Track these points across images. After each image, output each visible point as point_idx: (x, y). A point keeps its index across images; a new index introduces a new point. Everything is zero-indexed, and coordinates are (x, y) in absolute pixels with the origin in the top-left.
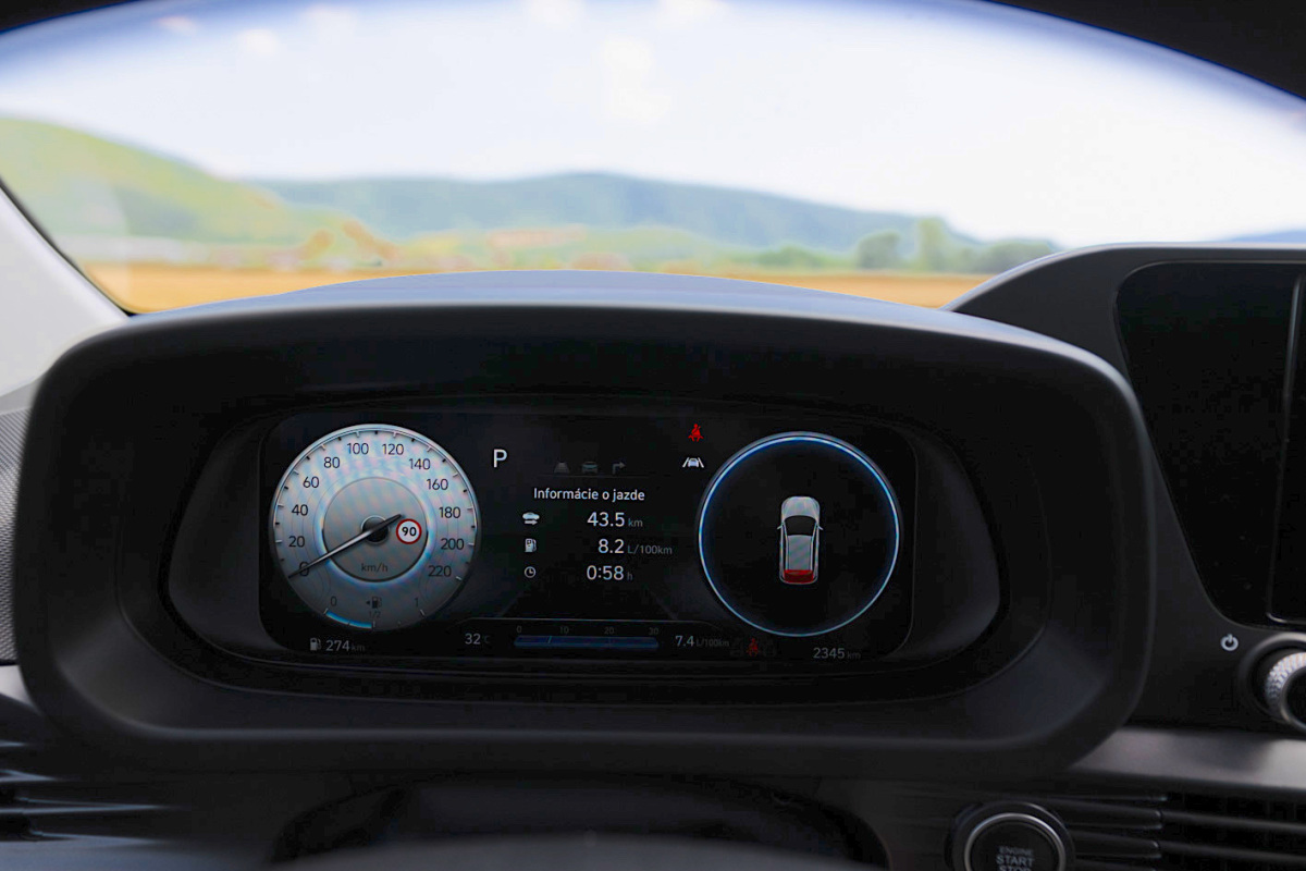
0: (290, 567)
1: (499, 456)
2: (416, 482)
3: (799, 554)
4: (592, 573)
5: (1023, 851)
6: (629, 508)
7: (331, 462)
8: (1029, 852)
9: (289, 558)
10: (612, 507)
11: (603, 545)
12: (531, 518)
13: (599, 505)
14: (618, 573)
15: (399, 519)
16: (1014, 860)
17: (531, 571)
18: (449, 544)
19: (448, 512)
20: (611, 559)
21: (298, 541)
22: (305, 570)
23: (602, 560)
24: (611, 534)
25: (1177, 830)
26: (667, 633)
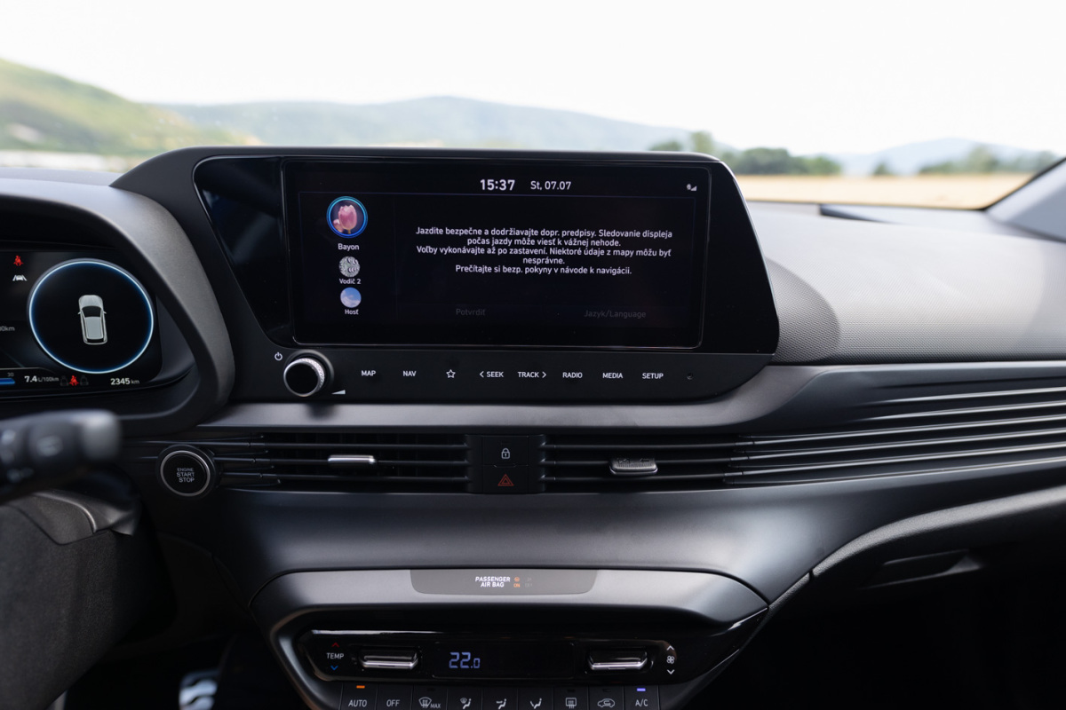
3: (94, 329)
5: (188, 469)
8: (191, 470)
16: (186, 474)
25: (274, 453)
26: (19, 376)
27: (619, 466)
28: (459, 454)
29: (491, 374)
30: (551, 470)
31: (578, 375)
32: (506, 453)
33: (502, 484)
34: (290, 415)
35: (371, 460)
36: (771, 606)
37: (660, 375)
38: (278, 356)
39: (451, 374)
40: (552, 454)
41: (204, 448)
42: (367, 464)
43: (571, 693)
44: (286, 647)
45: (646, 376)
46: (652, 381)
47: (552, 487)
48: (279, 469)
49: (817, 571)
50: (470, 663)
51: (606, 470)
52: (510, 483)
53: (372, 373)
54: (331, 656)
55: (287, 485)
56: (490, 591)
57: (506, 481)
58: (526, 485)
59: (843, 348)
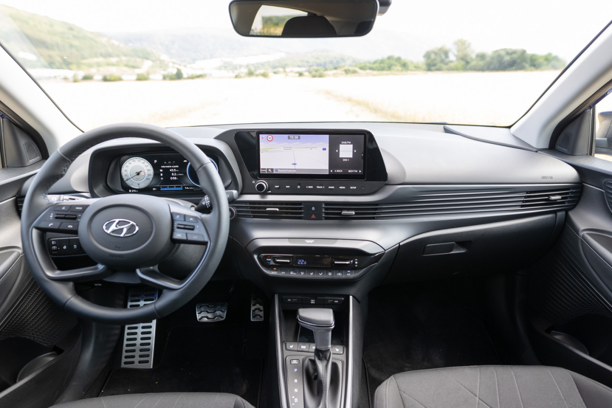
0: (125, 179)
1: (155, 161)
2: (143, 166)
4: (171, 178)
6: (176, 168)
7: (130, 163)
9: (125, 178)
10: (173, 168)
11: (173, 174)
12: (161, 170)
13: (172, 168)
14: (175, 178)
15: (141, 171)
17: (162, 179)
18: (149, 175)
19: (149, 170)
20: (174, 176)
21: (126, 175)
22: (127, 180)
23: (173, 176)
24: (174, 172)
25: (251, 208)
26: (184, 187)
27: (344, 212)
28: (301, 209)
29: (309, 187)
30: (326, 214)
31: (333, 187)
32: (313, 208)
33: (312, 217)
34: (256, 198)
35: (278, 210)
36: (386, 251)
37: (355, 188)
38: (254, 182)
39: (299, 187)
40: (326, 209)
41: (233, 206)
42: (276, 211)
43: (330, 271)
44: (256, 257)
45: (351, 188)
46: (353, 189)
47: (326, 218)
48: (252, 212)
49: (401, 244)
50: (304, 263)
51: (340, 214)
52: (314, 217)
53: (278, 187)
54: (268, 259)
55: (255, 217)
56: (309, 243)
57: (313, 216)
58: (319, 218)
59: (408, 180)
